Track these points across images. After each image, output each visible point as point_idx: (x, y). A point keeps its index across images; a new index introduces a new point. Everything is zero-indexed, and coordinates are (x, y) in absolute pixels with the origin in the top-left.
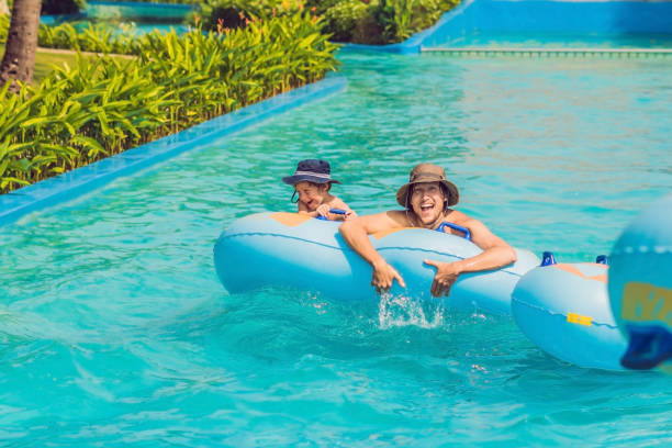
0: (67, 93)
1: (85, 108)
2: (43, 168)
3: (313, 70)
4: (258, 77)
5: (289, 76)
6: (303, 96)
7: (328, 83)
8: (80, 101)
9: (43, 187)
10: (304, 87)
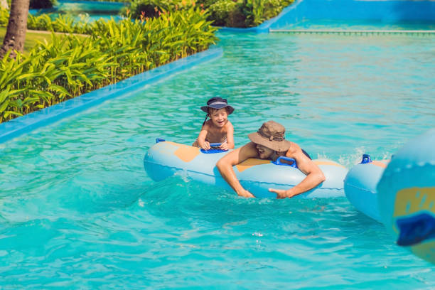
0: (46, 58)
1: (57, 68)
2: (31, 105)
3: (201, 44)
4: (167, 48)
5: (186, 47)
6: (195, 60)
7: (210, 52)
8: (54, 63)
9: (31, 117)
10: (196, 54)
